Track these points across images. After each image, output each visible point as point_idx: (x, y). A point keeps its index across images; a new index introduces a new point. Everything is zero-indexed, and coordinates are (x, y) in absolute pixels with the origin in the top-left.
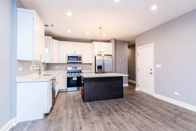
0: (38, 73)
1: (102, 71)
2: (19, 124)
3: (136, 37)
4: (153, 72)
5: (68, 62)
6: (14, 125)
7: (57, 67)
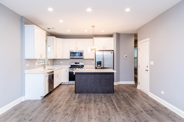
0: (43, 68)
1: (102, 66)
2: (26, 100)
3: (138, 30)
4: (148, 69)
5: (70, 58)
6: (23, 100)
7: (62, 62)
